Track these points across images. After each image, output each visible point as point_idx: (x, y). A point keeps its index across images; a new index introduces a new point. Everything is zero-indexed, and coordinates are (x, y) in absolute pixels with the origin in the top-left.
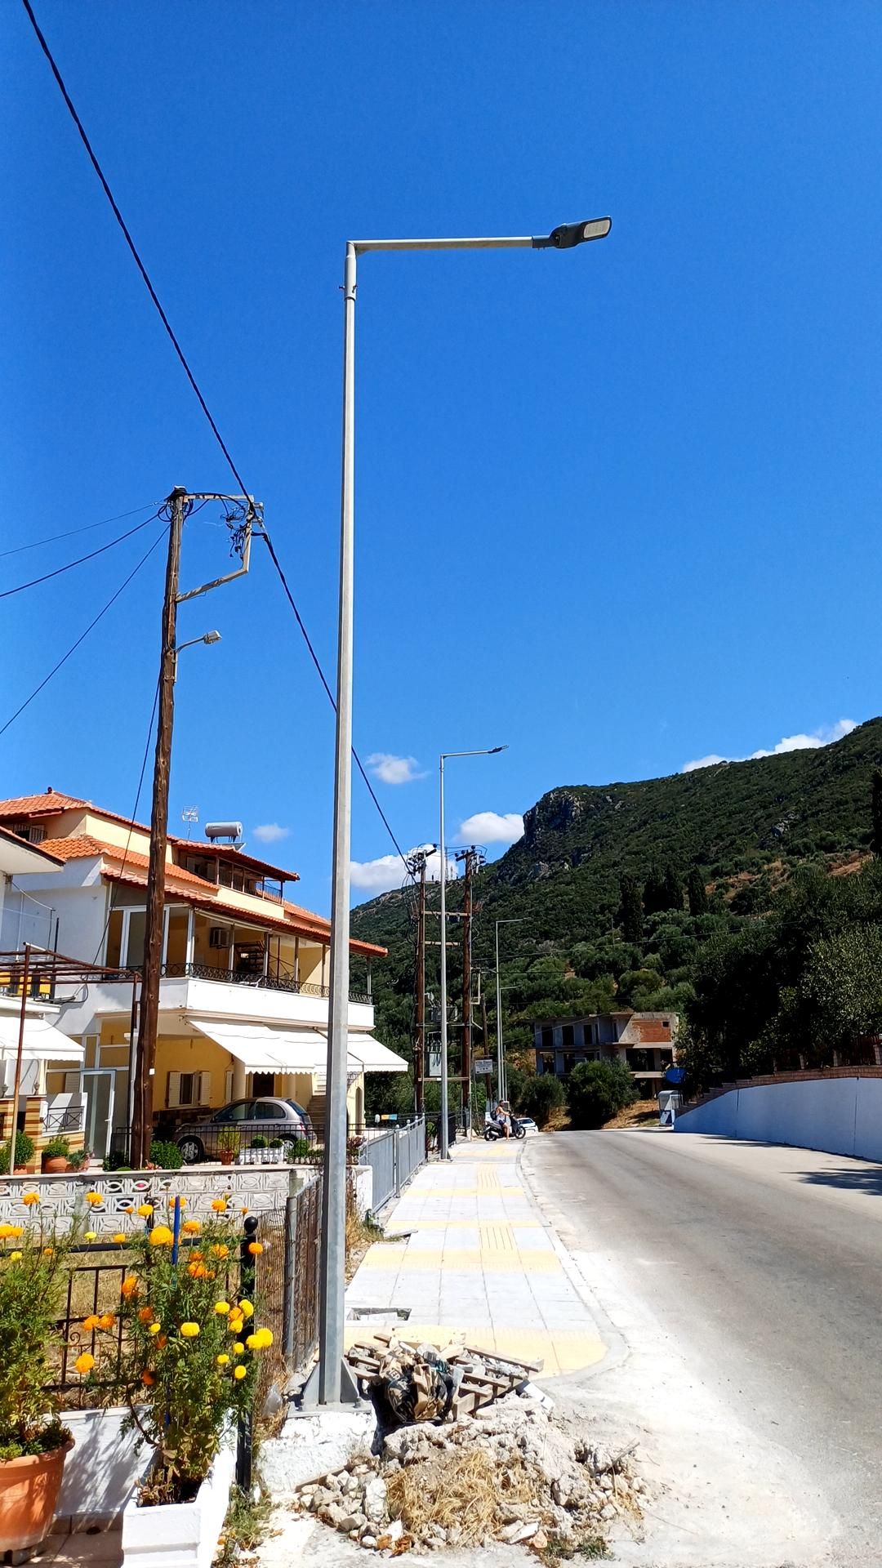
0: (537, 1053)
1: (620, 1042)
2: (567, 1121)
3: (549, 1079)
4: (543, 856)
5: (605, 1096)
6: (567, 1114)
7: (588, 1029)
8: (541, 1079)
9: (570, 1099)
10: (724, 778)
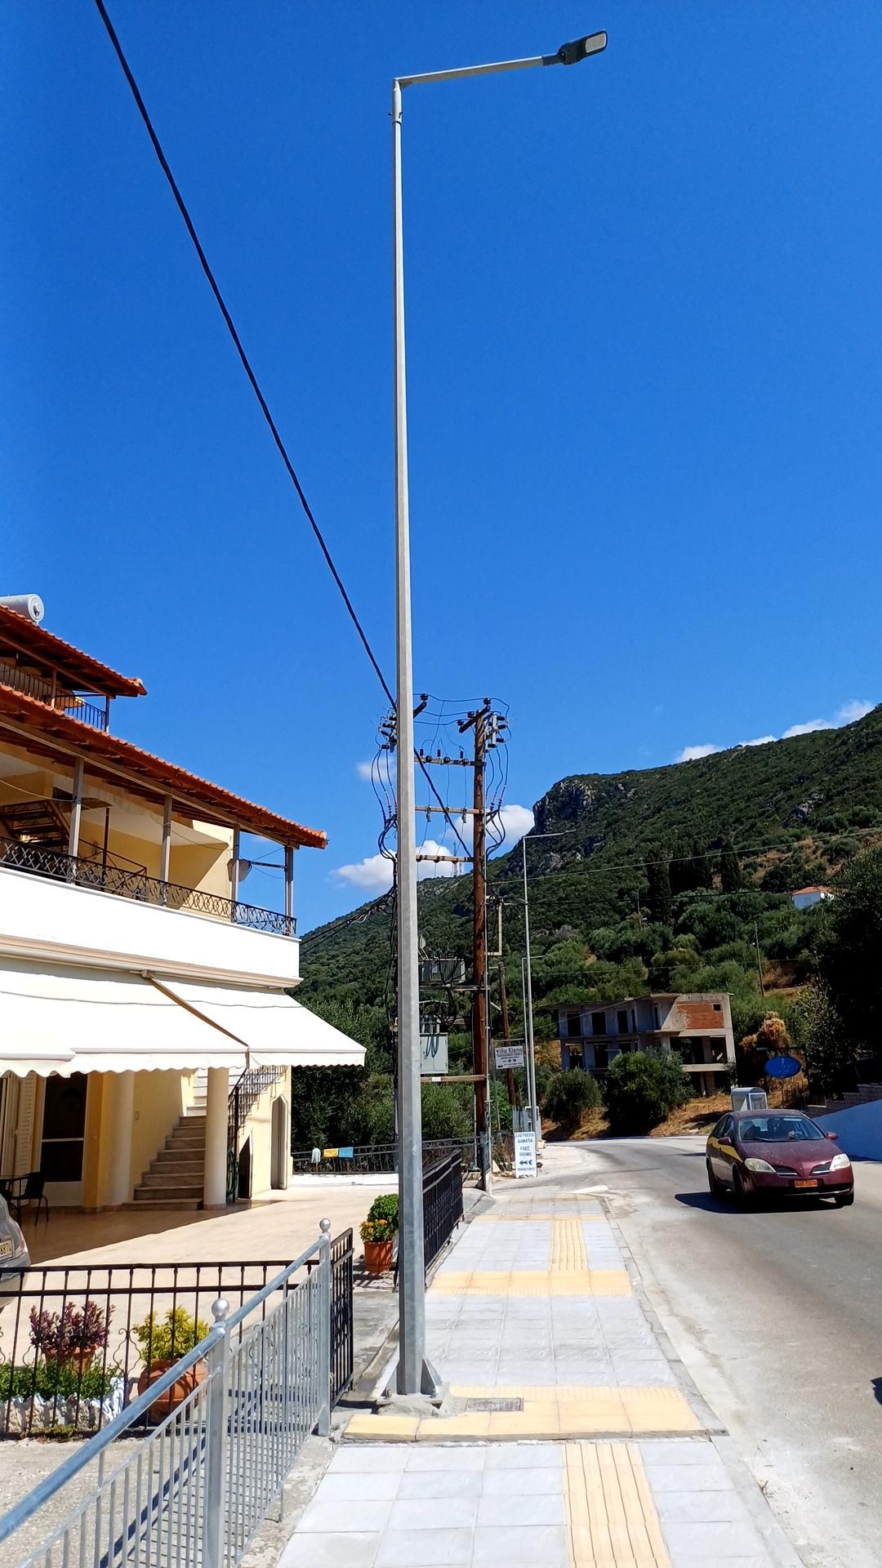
0: (563, 1046)
1: (663, 1030)
2: (603, 1126)
3: (580, 1075)
4: (554, 846)
5: (653, 1095)
6: (604, 1118)
7: (622, 1016)
8: (571, 1075)
9: (607, 1099)
10: (740, 762)
